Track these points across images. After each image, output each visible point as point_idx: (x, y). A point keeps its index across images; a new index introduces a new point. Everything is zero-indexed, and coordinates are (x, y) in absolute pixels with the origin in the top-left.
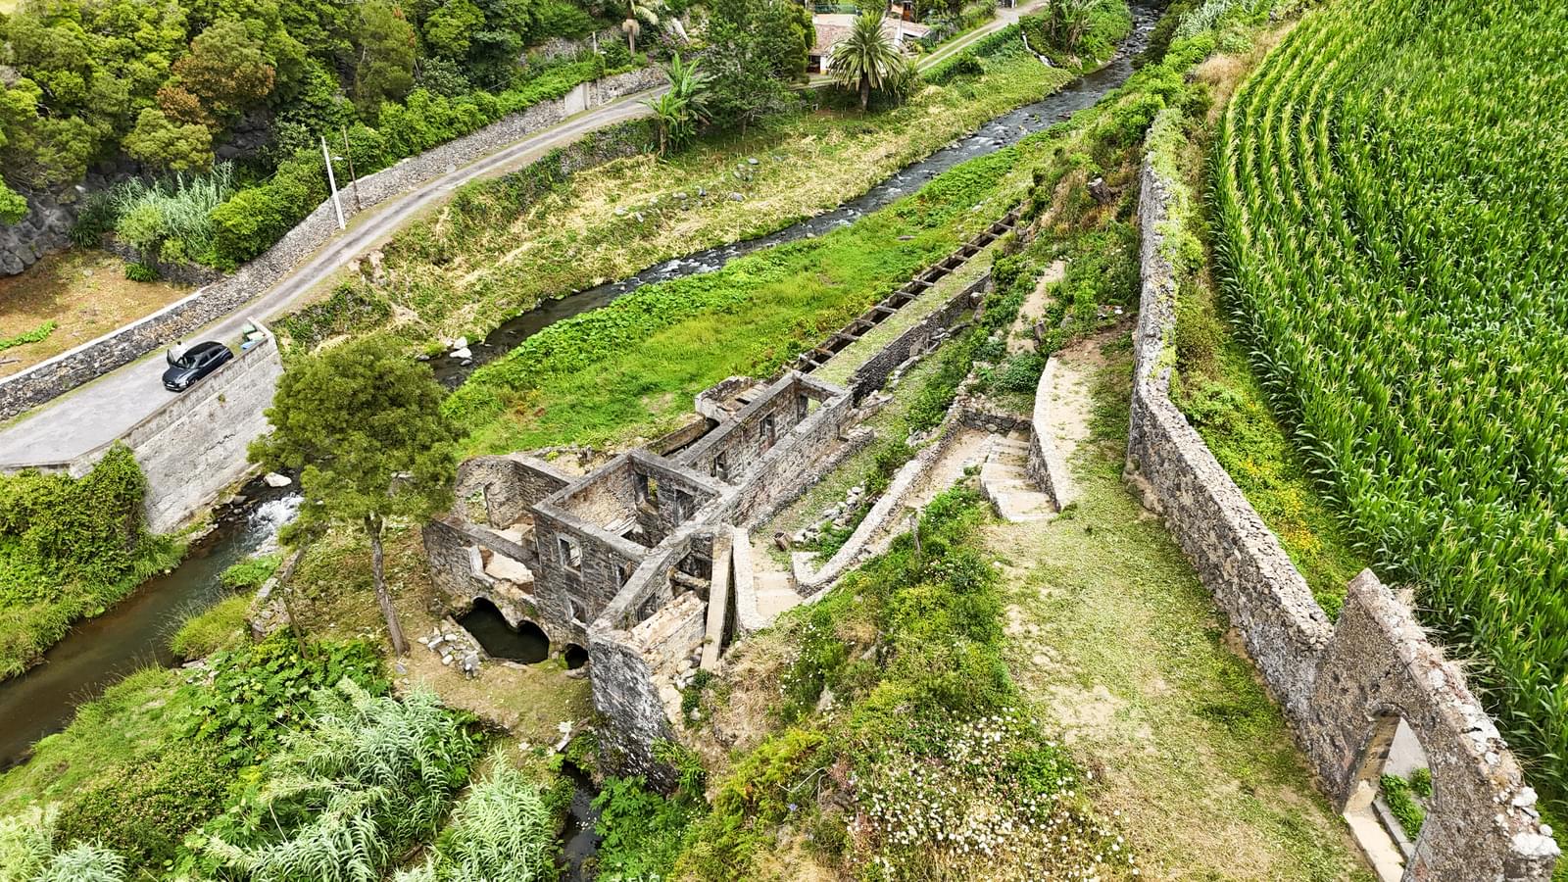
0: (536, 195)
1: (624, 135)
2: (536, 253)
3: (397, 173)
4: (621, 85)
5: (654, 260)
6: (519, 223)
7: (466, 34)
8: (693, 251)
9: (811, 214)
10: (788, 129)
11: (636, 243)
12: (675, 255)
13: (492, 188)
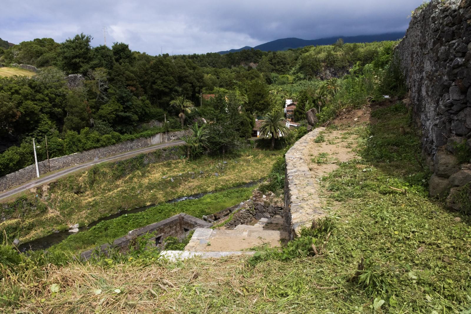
0: (131, 171)
1: (173, 151)
2: (124, 191)
3: (70, 158)
4: (176, 135)
5: (175, 197)
6: (121, 181)
7: (114, 113)
8: (193, 193)
9: (247, 182)
10: (242, 153)
11: (169, 190)
12: (185, 195)
13: (111, 166)
